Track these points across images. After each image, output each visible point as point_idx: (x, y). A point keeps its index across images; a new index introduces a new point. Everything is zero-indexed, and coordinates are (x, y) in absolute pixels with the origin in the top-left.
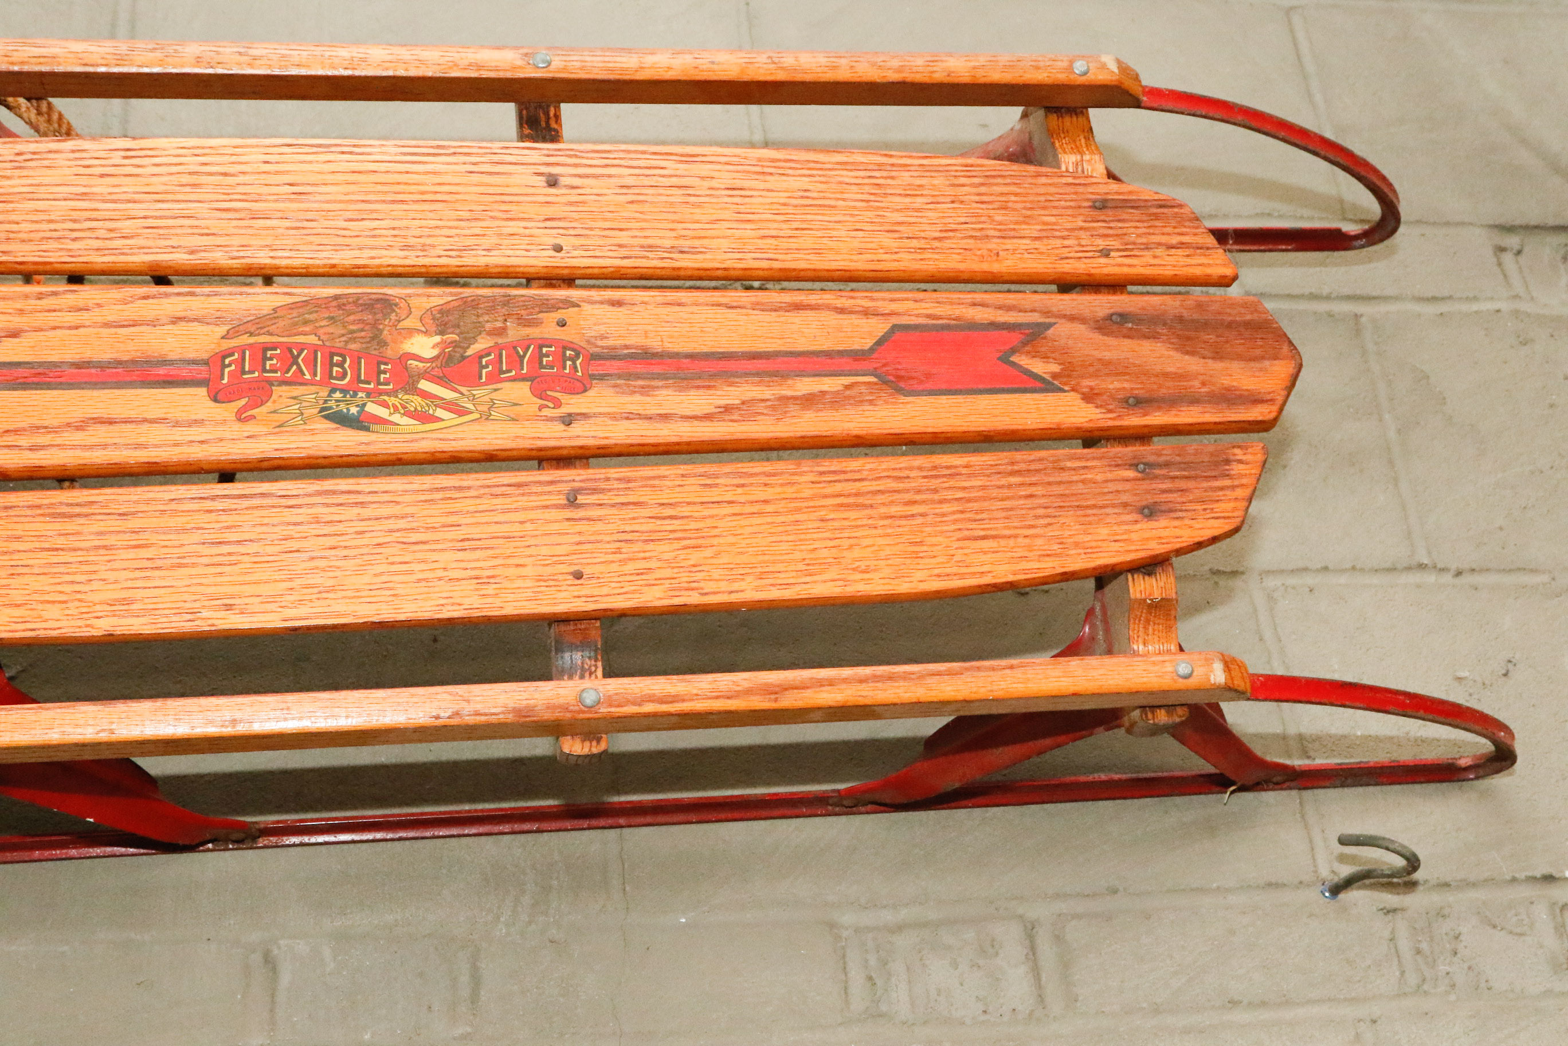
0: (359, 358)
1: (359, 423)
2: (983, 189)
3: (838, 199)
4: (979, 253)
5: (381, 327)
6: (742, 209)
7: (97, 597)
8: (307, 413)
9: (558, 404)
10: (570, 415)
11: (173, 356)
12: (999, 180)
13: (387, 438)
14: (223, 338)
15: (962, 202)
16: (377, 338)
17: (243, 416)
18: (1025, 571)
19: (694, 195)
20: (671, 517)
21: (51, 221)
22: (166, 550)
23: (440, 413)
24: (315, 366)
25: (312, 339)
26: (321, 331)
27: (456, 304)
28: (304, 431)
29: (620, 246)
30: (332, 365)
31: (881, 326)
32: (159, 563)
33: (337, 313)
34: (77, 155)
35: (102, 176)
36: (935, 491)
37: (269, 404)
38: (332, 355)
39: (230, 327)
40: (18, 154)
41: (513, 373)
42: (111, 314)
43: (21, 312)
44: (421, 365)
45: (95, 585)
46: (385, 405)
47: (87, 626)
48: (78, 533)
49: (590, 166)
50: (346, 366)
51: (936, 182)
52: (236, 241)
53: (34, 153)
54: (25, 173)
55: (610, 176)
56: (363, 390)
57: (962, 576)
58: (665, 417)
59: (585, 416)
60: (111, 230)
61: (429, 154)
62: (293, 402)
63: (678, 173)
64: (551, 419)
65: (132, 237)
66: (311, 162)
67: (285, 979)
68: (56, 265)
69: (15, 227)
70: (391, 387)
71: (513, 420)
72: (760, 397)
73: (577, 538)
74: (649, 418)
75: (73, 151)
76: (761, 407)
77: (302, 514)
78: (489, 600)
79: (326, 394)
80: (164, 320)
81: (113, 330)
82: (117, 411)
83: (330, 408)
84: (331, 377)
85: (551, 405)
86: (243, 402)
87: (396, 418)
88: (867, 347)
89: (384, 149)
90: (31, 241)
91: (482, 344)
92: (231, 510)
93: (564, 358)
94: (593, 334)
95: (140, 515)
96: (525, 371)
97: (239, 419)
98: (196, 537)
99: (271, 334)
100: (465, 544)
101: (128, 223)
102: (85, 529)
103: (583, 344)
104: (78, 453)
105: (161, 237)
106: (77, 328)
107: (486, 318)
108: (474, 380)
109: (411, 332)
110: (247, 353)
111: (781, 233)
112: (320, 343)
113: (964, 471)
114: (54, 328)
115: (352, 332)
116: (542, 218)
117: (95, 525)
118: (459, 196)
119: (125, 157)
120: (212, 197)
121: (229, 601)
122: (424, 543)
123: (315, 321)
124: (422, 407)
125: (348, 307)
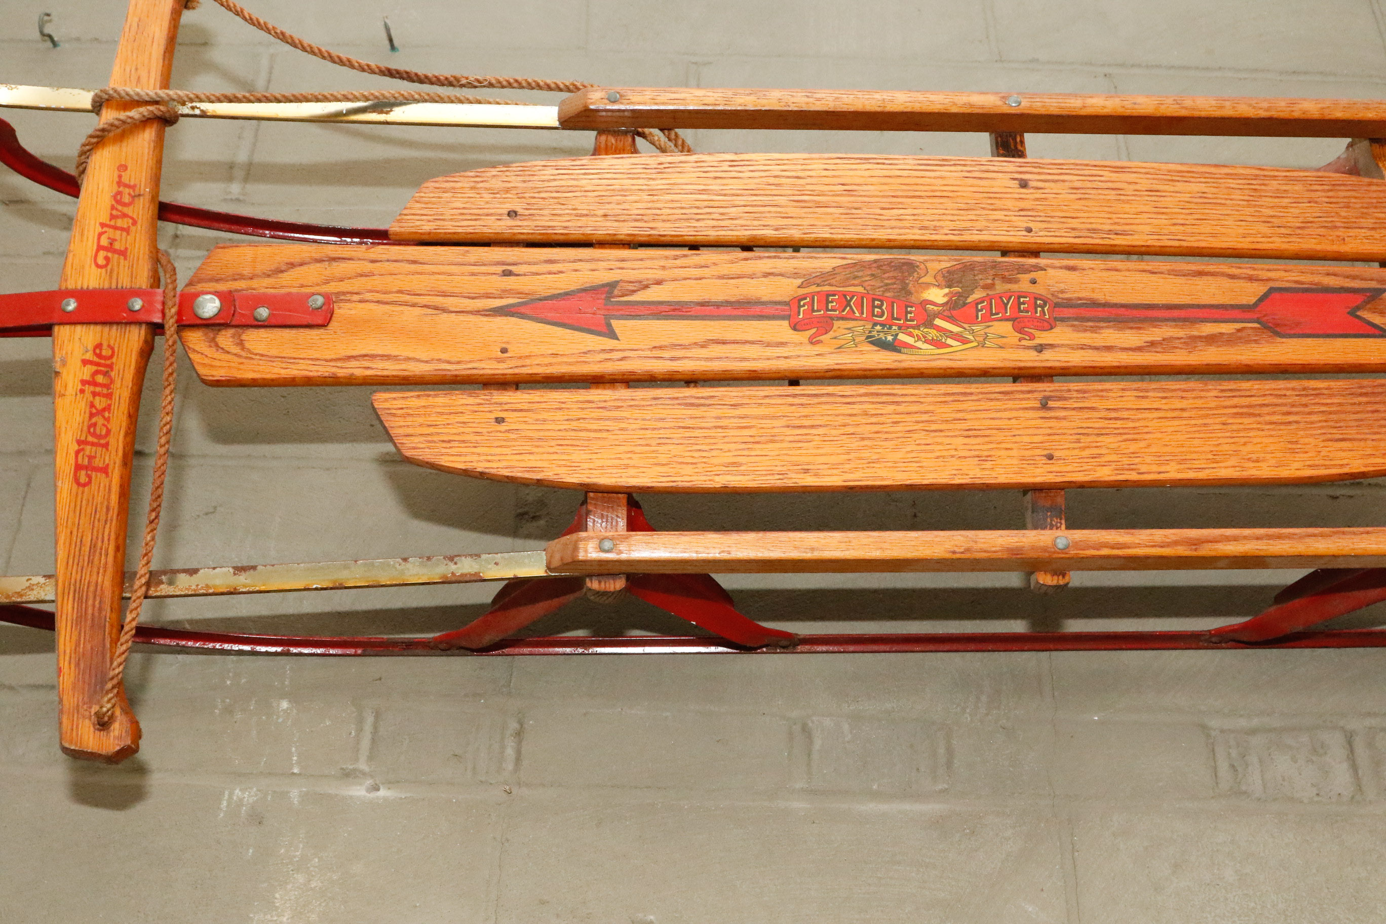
0: (893, 303)
1: (893, 347)
2: (1330, 194)
3: (1226, 199)
4: (1330, 238)
5: (907, 281)
6: (1158, 205)
7: (715, 461)
8: (858, 339)
9: (1032, 337)
10: (1041, 345)
11: (764, 299)
12: (1342, 188)
13: (913, 358)
14: (799, 287)
15: (1316, 202)
16: (905, 290)
17: (814, 340)
18: (1374, 465)
19: (1124, 195)
20: (1116, 419)
21: (682, 208)
22: (762, 431)
23: (950, 341)
24: (862, 306)
25: (860, 289)
26: (866, 284)
27: (958, 267)
28: (856, 351)
29: (1073, 229)
30: (874, 307)
31: (1261, 288)
32: (757, 439)
33: (877, 272)
34: (699, 164)
35: (716, 178)
36: (1306, 405)
37: (831, 333)
38: (874, 300)
39: (803, 280)
40: (660, 164)
41: (1000, 315)
42: (725, 269)
43: (663, 268)
44: (936, 308)
45: (714, 453)
46: (911, 335)
47: (710, 480)
48: (703, 417)
49: (1049, 174)
50: (884, 307)
51: (1296, 188)
52: (806, 222)
53: (670, 163)
54: (664, 176)
55: (1063, 181)
56: (896, 325)
57: (1327, 467)
58: (1109, 348)
59: (1052, 346)
60: (722, 214)
61: (937, 165)
62: (847, 331)
63: (1112, 179)
64: (1029, 348)
65: (736, 219)
66: (856, 169)
67: (818, 744)
68: (686, 237)
69: (658, 212)
70: (915, 323)
71: (1001, 347)
72: (1176, 336)
73: (1050, 431)
74: (1096, 348)
75: (696, 162)
76: (1177, 343)
77: (857, 409)
78: (987, 472)
79: (870, 326)
80: (759, 275)
81: (725, 281)
82: (728, 335)
83: (874, 336)
84: (873, 315)
85: (1028, 338)
86: (814, 330)
87: (919, 344)
88: (1251, 303)
89: (906, 161)
90: (668, 221)
91: (977, 295)
92: (807, 404)
93: (1036, 306)
94: (1056, 289)
95: (746, 406)
96: (1008, 314)
97: (812, 343)
98: (783, 422)
99: (832, 285)
100: (969, 433)
101: (734, 209)
102: (707, 414)
103: (1050, 296)
104: (703, 363)
105: (755, 219)
106: (700, 279)
107: (980, 276)
108: (973, 320)
109: (928, 285)
110: (816, 297)
111: (1187, 222)
112: (866, 292)
113: (1326, 392)
114: (685, 279)
115: (887, 285)
116: (1017, 209)
117: (715, 412)
118: (959, 194)
119: (730, 166)
120: (790, 192)
121: (806, 467)
122: (941, 431)
123: (862, 277)
124: (937, 337)
125: (884, 268)
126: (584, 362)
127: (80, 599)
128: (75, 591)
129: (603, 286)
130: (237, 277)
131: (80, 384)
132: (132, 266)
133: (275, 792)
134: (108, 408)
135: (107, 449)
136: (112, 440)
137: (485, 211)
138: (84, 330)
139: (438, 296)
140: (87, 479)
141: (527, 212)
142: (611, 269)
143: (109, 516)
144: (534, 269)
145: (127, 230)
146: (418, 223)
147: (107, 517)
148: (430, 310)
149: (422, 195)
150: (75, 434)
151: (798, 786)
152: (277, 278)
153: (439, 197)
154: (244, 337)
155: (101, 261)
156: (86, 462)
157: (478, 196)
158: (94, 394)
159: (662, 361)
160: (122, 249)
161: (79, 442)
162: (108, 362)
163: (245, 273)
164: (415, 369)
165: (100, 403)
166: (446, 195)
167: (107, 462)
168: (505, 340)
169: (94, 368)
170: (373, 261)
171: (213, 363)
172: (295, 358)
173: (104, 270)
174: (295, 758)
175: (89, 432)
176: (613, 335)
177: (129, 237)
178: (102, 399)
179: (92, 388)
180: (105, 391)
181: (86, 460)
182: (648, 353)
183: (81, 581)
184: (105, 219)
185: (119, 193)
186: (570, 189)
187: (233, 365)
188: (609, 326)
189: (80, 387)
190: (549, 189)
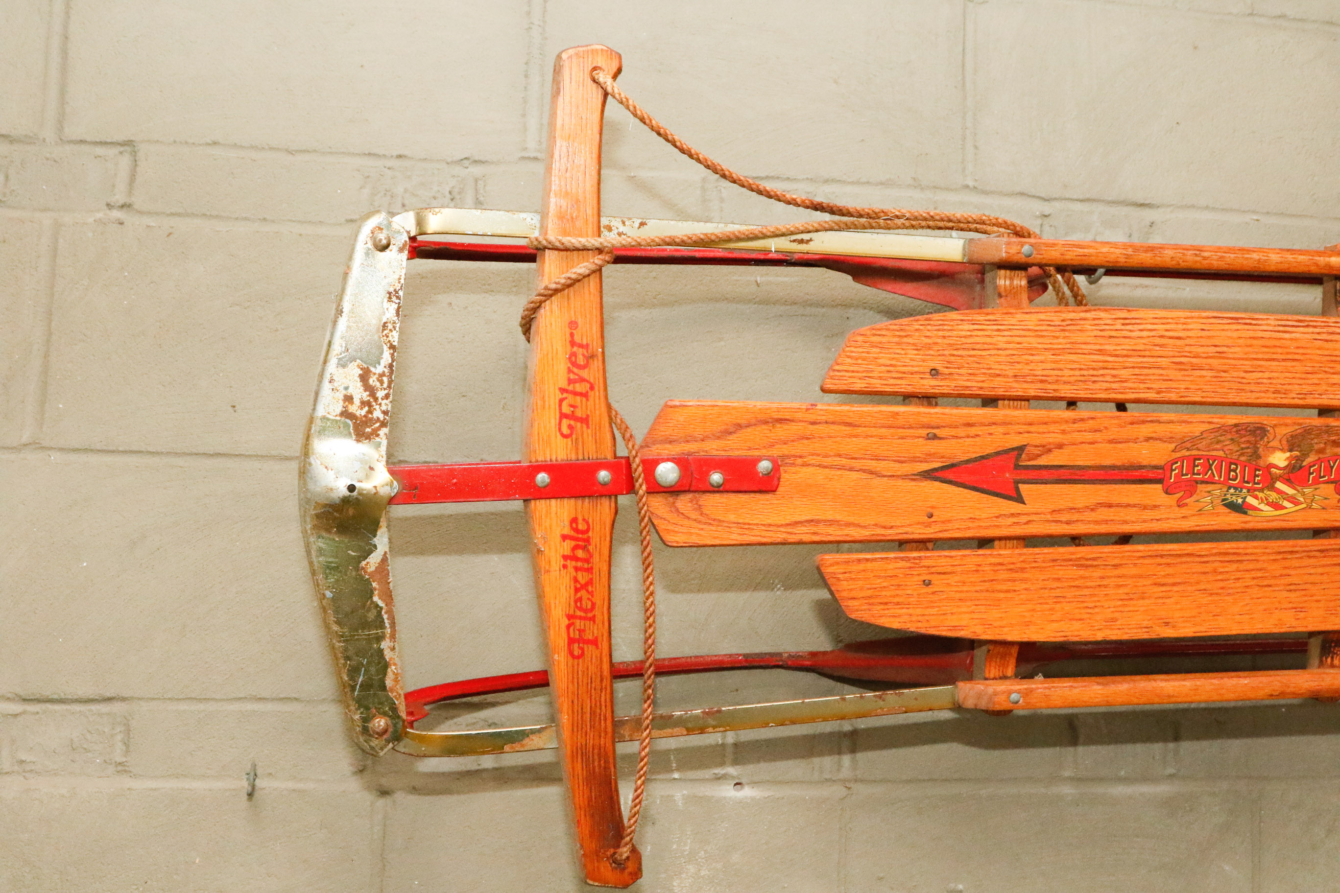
0: (1245, 466)
1: (1240, 509)
5: (1258, 446)
7: (1098, 617)
8: (1215, 502)
13: (1256, 519)
14: (1173, 451)
16: (1256, 455)
17: (1180, 504)
21: (1081, 369)
23: (1286, 504)
24: (1221, 472)
25: (1220, 453)
26: (1225, 449)
27: (1299, 431)
28: (1213, 513)
30: (1230, 470)
32: (1132, 596)
33: (1235, 436)
34: (1096, 322)
35: (1110, 337)
37: (1195, 496)
38: (1231, 464)
39: (1176, 444)
40: (1063, 321)
41: (1327, 478)
43: (1064, 432)
44: (1278, 471)
45: (1097, 610)
46: (1256, 497)
50: (1238, 471)
54: (1066, 334)
56: (1245, 488)
60: (1114, 376)
61: (1293, 326)
62: (1207, 495)
66: (1227, 330)
69: (1061, 373)
70: (1260, 486)
71: (1324, 508)
75: (1093, 319)
77: (1209, 568)
78: (1300, 622)
79: (1225, 489)
80: (1142, 439)
82: (1115, 499)
83: (1227, 499)
84: (1229, 479)
86: (1181, 494)
87: (1262, 507)
89: (1269, 322)
90: (1069, 383)
91: (1311, 458)
96: (1333, 477)
97: (1179, 506)
99: (1199, 450)
100: (1291, 588)
101: (1124, 371)
102: (1092, 575)
107: (1316, 441)
108: (1304, 483)
109: (1275, 449)
110: (1185, 461)
112: (1225, 456)
114: (1082, 443)
115: (1242, 449)
117: (1098, 573)
118: (1307, 356)
119: (1123, 324)
120: (1171, 354)
121: (1167, 621)
122: (1270, 586)
123: (1223, 441)
124: (1276, 499)
125: (1241, 432)
126: (995, 526)
127: (587, 760)
128: (582, 753)
129: (1013, 449)
130: (689, 438)
131: (562, 560)
132: (596, 434)
133: (662, 796)
134: (590, 582)
135: (594, 622)
136: (597, 612)
137: (910, 369)
138: (558, 503)
139: (871, 459)
140: (580, 652)
141: (946, 371)
142: (1021, 433)
143: (604, 685)
144: (953, 432)
145: (585, 395)
146: (851, 380)
147: (602, 686)
148: (865, 474)
149: (852, 349)
150: (564, 609)
151: (1067, 774)
152: (725, 440)
153: (868, 353)
154: (700, 503)
155: (566, 431)
156: (577, 636)
157: (903, 352)
158: (577, 569)
159: (1060, 524)
160: (584, 416)
161: (569, 617)
162: (585, 536)
163: (696, 434)
164: (855, 534)
165: (582, 577)
166: (874, 350)
167: (595, 635)
168: (930, 504)
169: (573, 543)
170: (813, 423)
171: (676, 529)
172: (749, 524)
173: (569, 440)
174: (674, 765)
175: (577, 607)
176: (1020, 500)
177: (589, 403)
178: (584, 573)
179: (574, 563)
180: (586, 566)
181: (577, 632)
182: (1049, 517)
183: (586, 745)
184: (563, 384)
185: (574, 354)
186: (986, 346)
187: (693, 531)
188: (1017, 490)
189: (562, 562)
190: (966, 346)
